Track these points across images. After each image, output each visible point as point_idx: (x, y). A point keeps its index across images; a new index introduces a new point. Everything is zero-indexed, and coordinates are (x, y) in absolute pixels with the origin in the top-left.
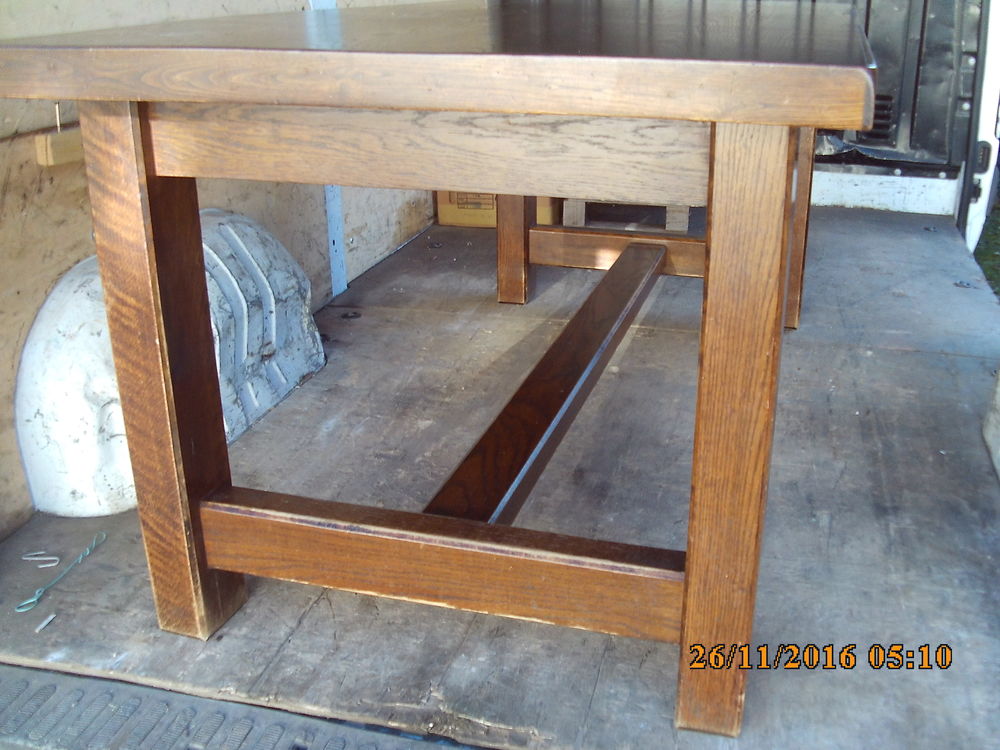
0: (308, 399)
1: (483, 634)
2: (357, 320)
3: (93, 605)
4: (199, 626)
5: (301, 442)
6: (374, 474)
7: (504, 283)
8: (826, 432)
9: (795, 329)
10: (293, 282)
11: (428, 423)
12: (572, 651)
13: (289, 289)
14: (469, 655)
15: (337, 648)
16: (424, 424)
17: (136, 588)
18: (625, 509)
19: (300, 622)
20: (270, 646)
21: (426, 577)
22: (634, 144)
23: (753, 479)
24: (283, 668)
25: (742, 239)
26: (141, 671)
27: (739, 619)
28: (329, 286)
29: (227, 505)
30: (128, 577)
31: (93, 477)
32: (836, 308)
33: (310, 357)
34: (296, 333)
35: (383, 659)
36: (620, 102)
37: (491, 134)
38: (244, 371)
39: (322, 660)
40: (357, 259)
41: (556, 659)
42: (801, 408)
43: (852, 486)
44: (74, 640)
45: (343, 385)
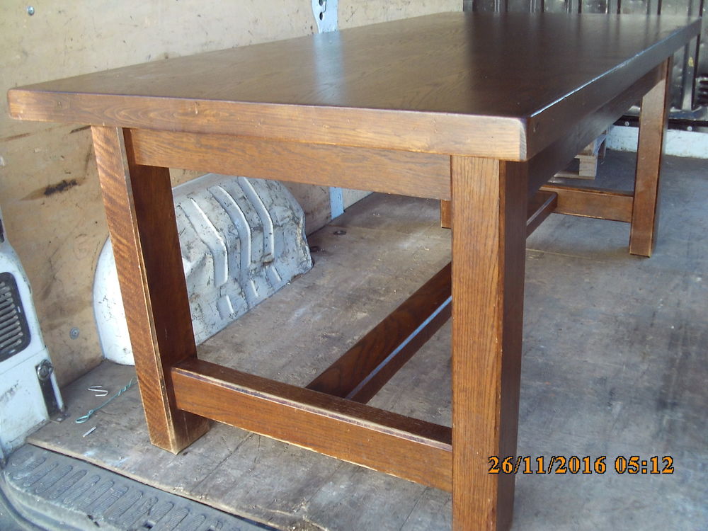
0: (293, 293)
1: (349, 469)
2: (343, 236)
3: (119, 424)
4: (171, 445)
5: (278, 323)
6: (317, 350)
7: (445, 214)
8: (643, 341)
9: (649, 257)
10: (289, 213)
11: (365, 314)
13: (285, 218)
14: (335, 483)
15: (253, 469)
16: (361, 316)
19: (237, 449)
20: (214, 462)
21: (299, 430)
24: (217, 478)
25: (473, 225)
26: (133, 470)
28: (329, 212)
29: (186, 371)
32: (687, 241)
33: (301, 263)
34: (292, 246)
35: (280, 479)
38: (248, 274)
39: (242, 476)
42: (632, 320)
43: (647, 384)
44: (101, 445)
45: (318, 284)
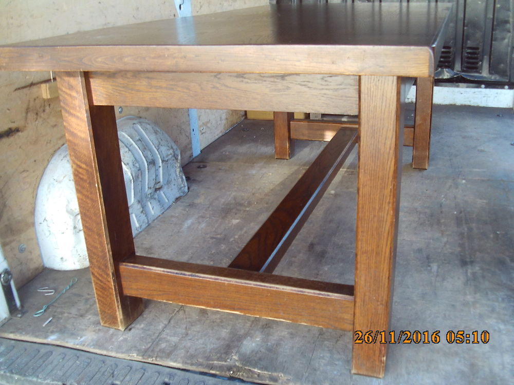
0: (179, 210)
1: (259, 327)
2: (205, 169)
3: (70, 313)
4: (120, 324)
5: (174, 231)
6: (209, 247)
7: (278, 149)
8: (439, 223)
9: (426, 169)
10: (171, 151)
11: (238, 221)
12: (303, 335)
13: (169, 155)
14: (252, 337)
15: (187, 334)
16: (235, 222)
17: (90, 306)
18: (333, 264)
19: (169, 322)
20: (154, 333)
21: (229, 299)
22: (322, 85)
23: (386, 250)
24: (160, 344)
25: (376, 131)
26: (92, 346)
27: (381, 319)
28: (191, 152)
29: (132, 265)
30: (87, 300)
31: (71, 251)
32: (448, 158)
33: (181, 188)
34: (173, 175)
35: (209, 340)
36: (309, 67)
37: (252, 82)
38: (146, 197)
39: (179, 340)
40: (206, 138)
41: (295, 339)
42: (427, 210)
43: (450, 251)
44: (61, 330)
45: (196, 202)
